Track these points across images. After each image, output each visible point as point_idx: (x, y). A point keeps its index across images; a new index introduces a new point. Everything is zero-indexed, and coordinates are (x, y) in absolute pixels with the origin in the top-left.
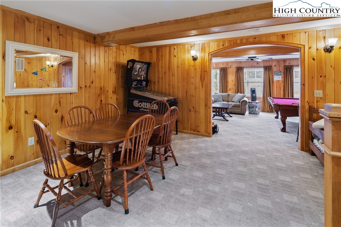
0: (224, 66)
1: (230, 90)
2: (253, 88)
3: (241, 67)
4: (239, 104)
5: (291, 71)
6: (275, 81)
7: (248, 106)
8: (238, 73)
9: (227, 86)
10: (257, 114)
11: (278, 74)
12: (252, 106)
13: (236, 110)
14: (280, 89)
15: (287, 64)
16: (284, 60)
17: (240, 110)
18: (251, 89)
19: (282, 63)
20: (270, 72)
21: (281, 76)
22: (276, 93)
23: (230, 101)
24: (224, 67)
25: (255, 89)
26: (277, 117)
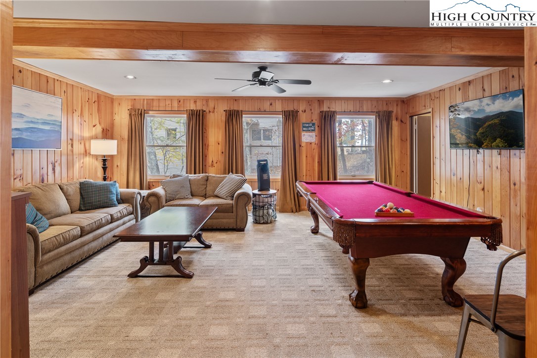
0: (199, 106)
1: (212, 165)
2: (261, 159)
3: (238, 111)
4: (231, 202)
5: (332, 123)
6: (303, 145)
7: (253, 204)
8: (231, 124)
9: (205, 157)
10: (271, 223)
11: (310, 129)
12: (261, 204)
13: (225, 220)
14: (314, 161)
15: (325, 109)
16: (318, 100)
17: (232, 220)
18: (259, 161)
19: (316, 105)
20: (295, 124)
21: (313, 134)
22: (306, 170)
23: (211, 193)
24: (199, 108)
25: (267, 163)
26: (315, 231)
